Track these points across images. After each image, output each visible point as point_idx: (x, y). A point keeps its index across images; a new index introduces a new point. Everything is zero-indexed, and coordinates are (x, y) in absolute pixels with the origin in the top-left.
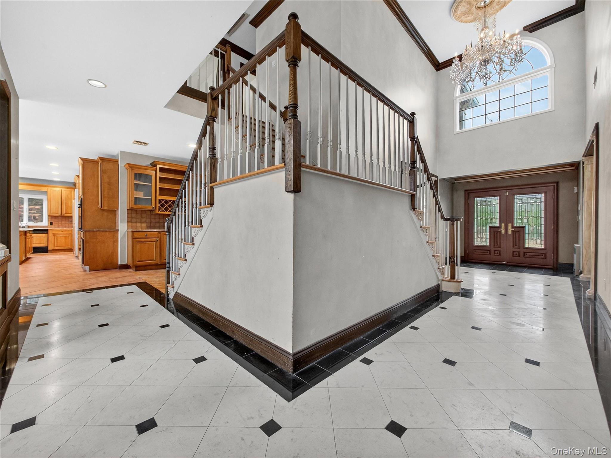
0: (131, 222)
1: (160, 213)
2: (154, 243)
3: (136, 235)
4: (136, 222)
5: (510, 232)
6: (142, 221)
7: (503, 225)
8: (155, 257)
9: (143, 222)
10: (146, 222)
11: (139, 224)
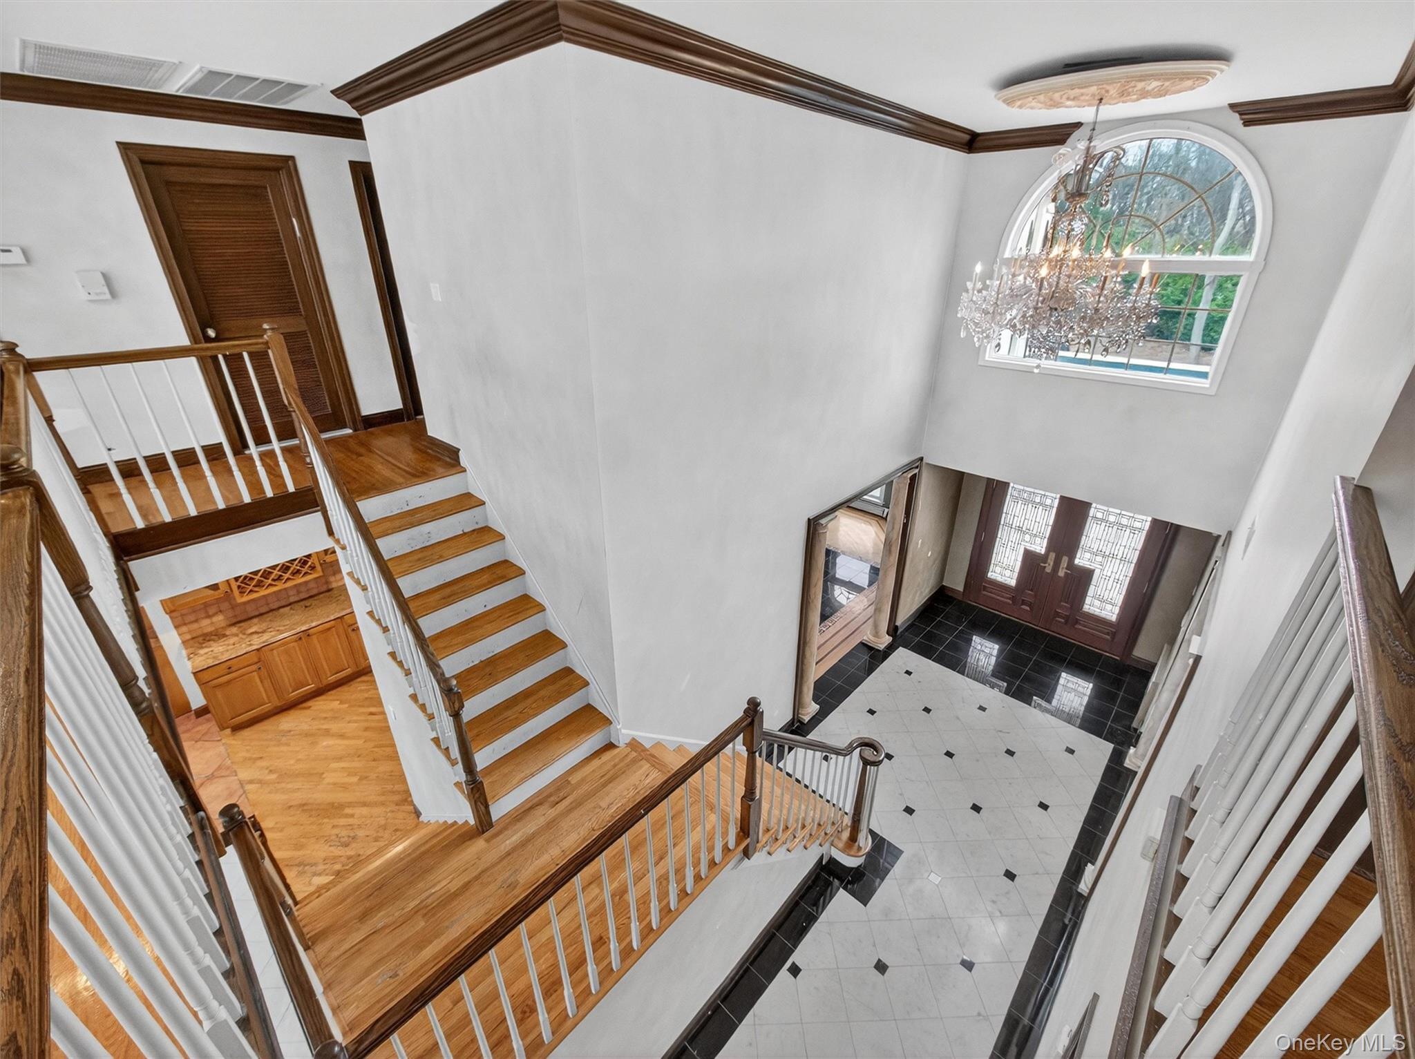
0: (185, 624)
1: (245, 598)
2: (255, 673)
3: (206, 676)
4: (196, 621)
5: (1061, 573)
6: (210, 613)
7: (1052, 556)
8: (264, 695)
9: (216, 614)
10: (221, 611)
11: (206, 622)
